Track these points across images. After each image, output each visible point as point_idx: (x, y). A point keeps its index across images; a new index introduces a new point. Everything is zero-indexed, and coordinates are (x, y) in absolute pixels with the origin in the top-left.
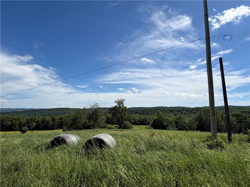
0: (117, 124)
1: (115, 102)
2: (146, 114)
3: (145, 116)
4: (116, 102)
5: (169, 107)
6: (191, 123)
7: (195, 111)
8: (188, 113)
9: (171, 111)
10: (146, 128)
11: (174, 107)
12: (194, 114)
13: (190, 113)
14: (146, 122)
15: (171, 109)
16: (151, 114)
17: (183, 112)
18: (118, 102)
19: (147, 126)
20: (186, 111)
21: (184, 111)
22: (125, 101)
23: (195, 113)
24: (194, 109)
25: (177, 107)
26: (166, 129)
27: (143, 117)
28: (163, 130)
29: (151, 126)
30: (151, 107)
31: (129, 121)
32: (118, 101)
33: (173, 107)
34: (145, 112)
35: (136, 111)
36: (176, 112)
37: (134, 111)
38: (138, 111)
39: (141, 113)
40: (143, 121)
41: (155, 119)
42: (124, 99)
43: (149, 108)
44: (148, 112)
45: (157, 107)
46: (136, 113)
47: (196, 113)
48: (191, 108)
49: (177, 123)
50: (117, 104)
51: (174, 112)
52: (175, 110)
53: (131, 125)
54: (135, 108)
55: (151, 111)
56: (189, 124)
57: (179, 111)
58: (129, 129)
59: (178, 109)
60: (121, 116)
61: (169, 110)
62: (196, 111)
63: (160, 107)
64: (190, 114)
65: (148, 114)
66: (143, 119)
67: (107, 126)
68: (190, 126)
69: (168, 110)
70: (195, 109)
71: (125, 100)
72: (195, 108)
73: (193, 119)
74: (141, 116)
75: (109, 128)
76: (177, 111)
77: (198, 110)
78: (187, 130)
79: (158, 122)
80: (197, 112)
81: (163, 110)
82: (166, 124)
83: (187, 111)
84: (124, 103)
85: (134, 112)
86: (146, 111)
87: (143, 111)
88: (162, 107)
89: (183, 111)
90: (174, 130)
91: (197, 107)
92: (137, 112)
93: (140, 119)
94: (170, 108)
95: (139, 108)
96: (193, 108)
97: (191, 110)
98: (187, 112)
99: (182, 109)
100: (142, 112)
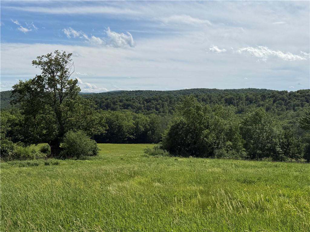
0: (45, 142)
1: (34, 63)
2: (157, 109)
3: (153, 116)
4: (40, 63)
5: (224, 90)
6: (290, 137)
7: (297, 102)
8: (277, 107)
9: (229, 102)
10: (147, 151)
11: (239, 90)
12: (295, 110)
13: (284, 107)
14: (153, 133)
15: (230, 96)
16: (170, 112)
17: (262, 103)
18: (46, 63)
19: (151, 146)
20: (272, 100)
21: (267, 100)
22: (71, 62)
23: (298, 106)
24: (295, 96)
25: (246, 90)
26: (211, 155)
27: (146, 120)
28: (202, 157)
29: (161, 148)
30: (171, 91)
31: (86, 129)
32: (45, 60)
33: (234, 90)
34: (153, 104)
35: (127, 100)
36: (242, 103)
37: (121, 101)
38: (131, 103)
39: (139, 108)
40: (147, 130)
41: (179, 125)
42: (67, 54)
43: (164, 92)
44: (163, 105)
45: (188, 90)
46: (126, 107)
47: (301, 108)
48: (286, 92)
49: (246, 134)
50: (42, 71)
51: (238, 105)
52: (240, 99)
53: (91, 143)
54: (122, 92)
55: (170, 102)
56: (285, 140)
57: (251, 102)
58: (84, 159)
59: (250, 96)
60: (58, 114)
61: (222, 97)
62: (302, 101)
63: (198, 89)
64: (282, 110)
65: (161, 110)
66: (145, 126)
67: (12, 148)
68: (288, 146)
69: (219, 97)
70: (298, 96)
71: (71, 57)
72: (298, 92)
73: (290, 123)
74: (140, 115)
75: (17, 156)
76: (247, 100)
77: (306, 98)
78: (276, 158)
79: (188, 132)
80: (302, 104)
81: (205, 97)
82: (211, 139)
83: (274, 102)
84: (67, 66)
85: (121, 104)
86: (155, 102)
87: (148, 101)
88: (203, 91)
89: (262, 100)
90: (236, 158)
91: (303, 90)
92: (128, 105)
93: (137, 124)
94: (226, 92)
95: (137, 91)
96: (291, 93)
97: (286, 98)
98: (275, 105)
99: (259, 96)
100: (143, 103)
